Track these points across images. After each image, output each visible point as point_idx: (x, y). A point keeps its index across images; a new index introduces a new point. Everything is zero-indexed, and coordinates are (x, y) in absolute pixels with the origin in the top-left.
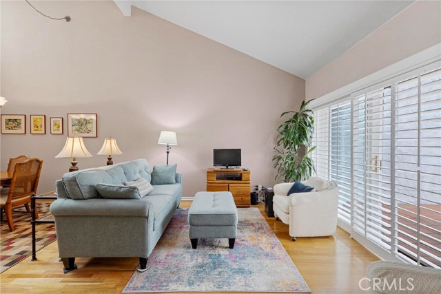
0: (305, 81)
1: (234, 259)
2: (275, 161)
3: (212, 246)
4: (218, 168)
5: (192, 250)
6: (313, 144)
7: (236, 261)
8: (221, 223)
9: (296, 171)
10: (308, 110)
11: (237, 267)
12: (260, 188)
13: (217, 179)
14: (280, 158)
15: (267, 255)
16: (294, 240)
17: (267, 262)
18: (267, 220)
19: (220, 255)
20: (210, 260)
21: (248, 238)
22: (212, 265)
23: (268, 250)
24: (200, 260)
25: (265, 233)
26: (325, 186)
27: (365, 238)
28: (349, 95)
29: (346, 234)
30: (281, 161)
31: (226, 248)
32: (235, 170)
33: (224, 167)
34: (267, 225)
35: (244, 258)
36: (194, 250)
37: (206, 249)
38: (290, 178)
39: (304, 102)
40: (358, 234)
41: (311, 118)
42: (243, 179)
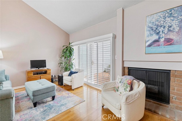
0: (69, 35)
1: (57, 103)
2: (59, 64)
3: (43, 103)
4: (34, 69)
5: (34, 108)
6: (74, 58)
7: (58, 103)
8: (49, 91)
9: (69, 67)
10: (72, 46)
11: (60, 105)
12: (54, 76)
13: (34, 74)
14: (61, 63)
15: (68, 97)
16: (73, 90)
17: (69, 99)
18: (61, 87)
19: (50, 104)
20: (47, 108)
21: (58, 95)
22: (49, 109)
23: (67, 95)
24: (42, 110)
25: (63, 91)
26: (81, 71)
27: (91, 84)
28: (86, 43)
29: (85, 84)
30: (62, 64)
31: (51, 101)
32: (43, 69)
33: (37, 69)
34: (62, 88)
35: (61, 101)
36: (35, 108)
37: (42, 105)
38: (66, 70)
39: (70, 43)
40: (89, 83)
41: (73, 49)
42: (48, 73)
